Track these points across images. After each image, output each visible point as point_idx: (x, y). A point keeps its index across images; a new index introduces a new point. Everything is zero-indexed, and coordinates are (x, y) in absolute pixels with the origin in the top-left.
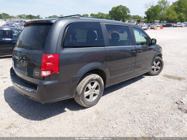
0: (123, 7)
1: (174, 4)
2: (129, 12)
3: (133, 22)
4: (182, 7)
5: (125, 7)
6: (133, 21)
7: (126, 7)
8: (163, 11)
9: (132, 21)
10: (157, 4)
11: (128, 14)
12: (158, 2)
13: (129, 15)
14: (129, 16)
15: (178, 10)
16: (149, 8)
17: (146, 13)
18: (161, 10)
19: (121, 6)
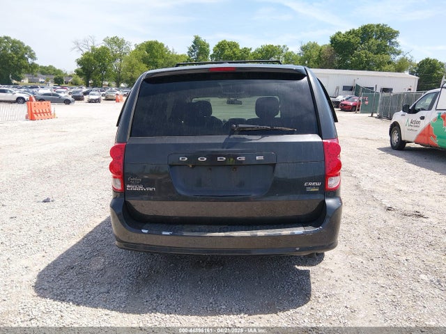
0: (14, 42)
1: (139, 48)
2: (32, 56)
3: (42, 82)
4: (156, 57)
5: (18, 42)
6: (43, 80)
7: (22, 43)
8: (118, 61)
9: (40, 80)
10: (103, 45)
11: (30, 60)
12: (104, 40)
13: (33, 63)
14: (34, 66)
15: (149, 62)
16: (85, 51)
17: (79, 63)
18: (115, 59)
19: (6, 38)
